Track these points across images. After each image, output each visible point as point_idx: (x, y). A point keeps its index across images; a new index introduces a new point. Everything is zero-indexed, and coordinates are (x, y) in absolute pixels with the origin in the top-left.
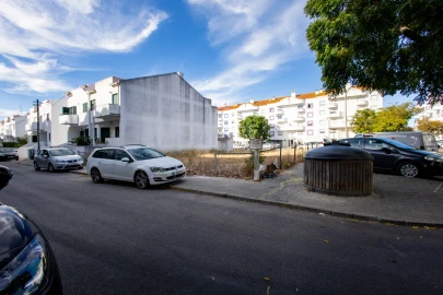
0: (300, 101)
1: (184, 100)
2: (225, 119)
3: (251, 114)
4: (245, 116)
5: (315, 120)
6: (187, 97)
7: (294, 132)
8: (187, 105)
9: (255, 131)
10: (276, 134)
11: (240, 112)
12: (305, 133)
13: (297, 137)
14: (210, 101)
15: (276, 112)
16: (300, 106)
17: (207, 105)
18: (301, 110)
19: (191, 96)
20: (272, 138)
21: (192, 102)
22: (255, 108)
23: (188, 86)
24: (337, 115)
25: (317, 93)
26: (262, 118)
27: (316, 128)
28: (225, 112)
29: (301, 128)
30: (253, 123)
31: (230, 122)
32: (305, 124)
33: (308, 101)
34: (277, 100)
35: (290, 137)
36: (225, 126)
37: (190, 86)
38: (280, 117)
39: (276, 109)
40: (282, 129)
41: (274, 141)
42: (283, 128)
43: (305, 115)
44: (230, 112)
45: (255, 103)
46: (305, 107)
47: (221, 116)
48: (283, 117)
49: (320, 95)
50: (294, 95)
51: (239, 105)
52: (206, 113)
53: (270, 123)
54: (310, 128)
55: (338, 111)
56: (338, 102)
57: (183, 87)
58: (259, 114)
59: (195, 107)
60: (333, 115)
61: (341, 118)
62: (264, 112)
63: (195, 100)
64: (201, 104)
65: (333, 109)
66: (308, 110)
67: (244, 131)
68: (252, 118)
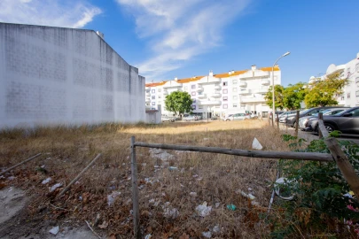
0: (216, 80)
1: (105, 65)
2: (152, 95)
3: (176, 90)
4: (170, 92)
5: (229, 96)
6: (109, 61)
7: (212, 105)
8: (109, 72)
9: (180, 105)
10: (197, 108)
11: (166, 88)
12: (221, 107)
13: (215, 111)
14: (136, 70)
15: (197, 89)
16: (217, 83)
17: (133, 74)
18: (217, 87)
19: (114, 60)
20: (194, 111)
21: (115, 68)
22: (179, 84)
23: (110, 49)
24: (246, 92)
25: (230, 73)
26: (185, 94)
27: (230, 102)
28: (152, 88)
29: (218, 103)
30: (177, 97)
31: (157, 97)
32: (221, 99)
33: (224, 80)
34: (198, 78)
35: (209, 110)
36: (153, 101)
37: (112, 50)
38: (200, 92)
39: (197, 86)
40: (202, 103)
41: (195, 114)
42: (204, 102)
43: (221, 92)
44: (157, 88)
45: (179, 81)
46: (221, 84)
47: (148, 91)
48: (203, 93)
49: (232, 75)
50: (211, 74)
51: (165, 82)
52: (133, 81)
53: (192, 98)
54: (225, 102)
55: (247, 89)
56: (247, 81)
57: (104, 50)
58: (183, 90)
59: (119, 74)
60: (244, 92)
61: (249, 94)
62: (187, 88)
63: (119, 66)
64: (127, 73)
65: (243, 86)
66: (223, 87)
67: (169, 105)
68: (176, 93)
